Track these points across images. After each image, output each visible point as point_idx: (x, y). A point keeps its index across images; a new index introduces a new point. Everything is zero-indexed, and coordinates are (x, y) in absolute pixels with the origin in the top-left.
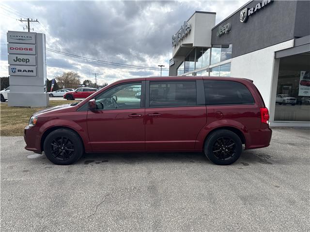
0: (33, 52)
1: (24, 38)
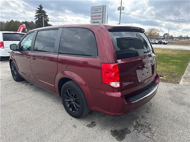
0: (101, 17)
1: (97, 10)
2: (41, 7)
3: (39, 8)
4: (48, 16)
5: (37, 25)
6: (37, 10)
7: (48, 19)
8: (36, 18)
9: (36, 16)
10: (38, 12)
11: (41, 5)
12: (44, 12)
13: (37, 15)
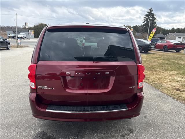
2: (151, 10)
3: (149, 11)
4: (156, 18)
5: (144, 28)
6: (147, 14)
7: (156, 21)
8: (144, 22)
9: (144, 20)
10: (147, 15)
11: (151, 8)
12: (153, 15)
13: (145, 18)
